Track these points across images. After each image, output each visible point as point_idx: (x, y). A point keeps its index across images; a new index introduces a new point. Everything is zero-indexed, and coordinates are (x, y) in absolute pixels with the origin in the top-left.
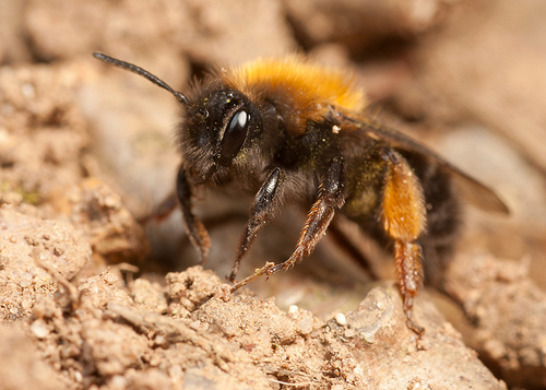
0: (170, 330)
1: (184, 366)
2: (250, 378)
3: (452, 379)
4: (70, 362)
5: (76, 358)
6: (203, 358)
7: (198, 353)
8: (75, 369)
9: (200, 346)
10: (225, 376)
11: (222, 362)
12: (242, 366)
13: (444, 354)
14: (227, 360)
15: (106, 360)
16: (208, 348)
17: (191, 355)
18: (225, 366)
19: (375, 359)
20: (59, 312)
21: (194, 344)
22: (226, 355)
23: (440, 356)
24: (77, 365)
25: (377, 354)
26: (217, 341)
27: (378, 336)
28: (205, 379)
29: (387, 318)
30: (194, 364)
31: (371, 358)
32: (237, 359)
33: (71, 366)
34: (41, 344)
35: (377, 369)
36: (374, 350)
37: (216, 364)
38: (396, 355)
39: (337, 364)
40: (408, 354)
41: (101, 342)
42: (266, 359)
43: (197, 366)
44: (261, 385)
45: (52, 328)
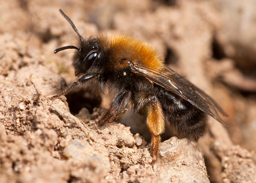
0: (73, 122)
1: (74, 137)
2: (100, 151)
3: (190, 180)
4: (29, 122)
5: (31, 121)
6: (83, 137)
7: (82, 134)
8: (30, 125)
9: (83, 131)
10: (90, 146)
11: (90, 140)
12: (99, 145)
13: (193, 171)
14: (93, 141)
15: (39, 123)
16: (87, 133)
17: (78, 134)
18: (91, 142)
19: (163, 164)
20: (32, 102)
21: (81, 130)
22: (93, 138)
23: (190, 171)
24: (31, 124)
25: (164, 162)
26: (92, 132)
27: (166, 154)
28: (80, 144)
29: (173, 149)
30: (78, 137)
31: (161, 163)
32: (98, 142)
33: (29, 124)
34: (21, 112)
35: (163, 168)
36: (163, 160)
37: (88, 141)
38: (173, 165)
39: (143, 159)
40: (178, 166)
41: (40, 116)
42: (112, 146)
43: (80, 139)
44: (104, 154)
45: (27, 107)
